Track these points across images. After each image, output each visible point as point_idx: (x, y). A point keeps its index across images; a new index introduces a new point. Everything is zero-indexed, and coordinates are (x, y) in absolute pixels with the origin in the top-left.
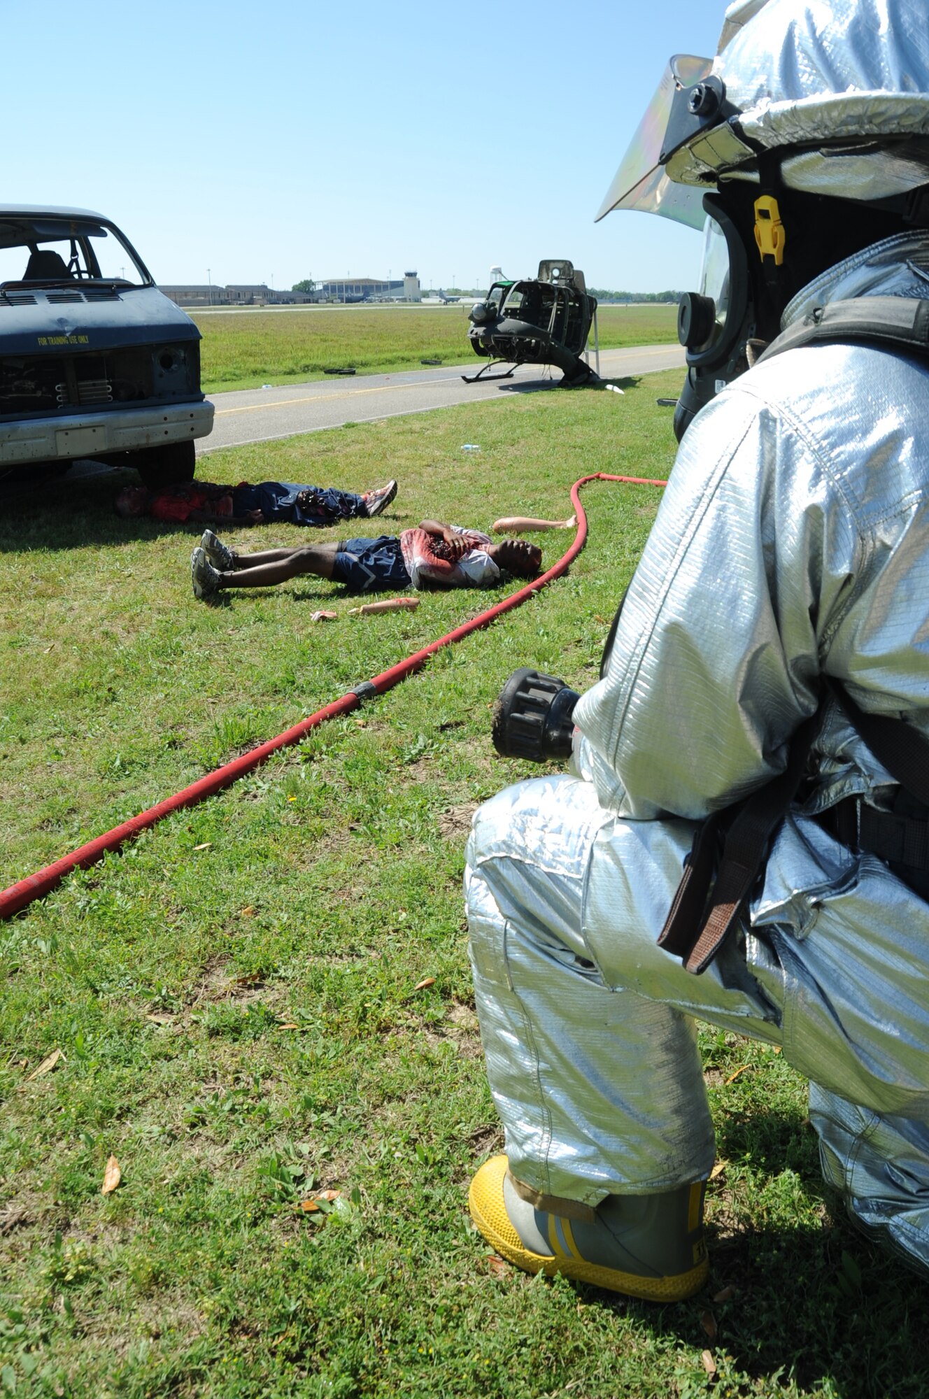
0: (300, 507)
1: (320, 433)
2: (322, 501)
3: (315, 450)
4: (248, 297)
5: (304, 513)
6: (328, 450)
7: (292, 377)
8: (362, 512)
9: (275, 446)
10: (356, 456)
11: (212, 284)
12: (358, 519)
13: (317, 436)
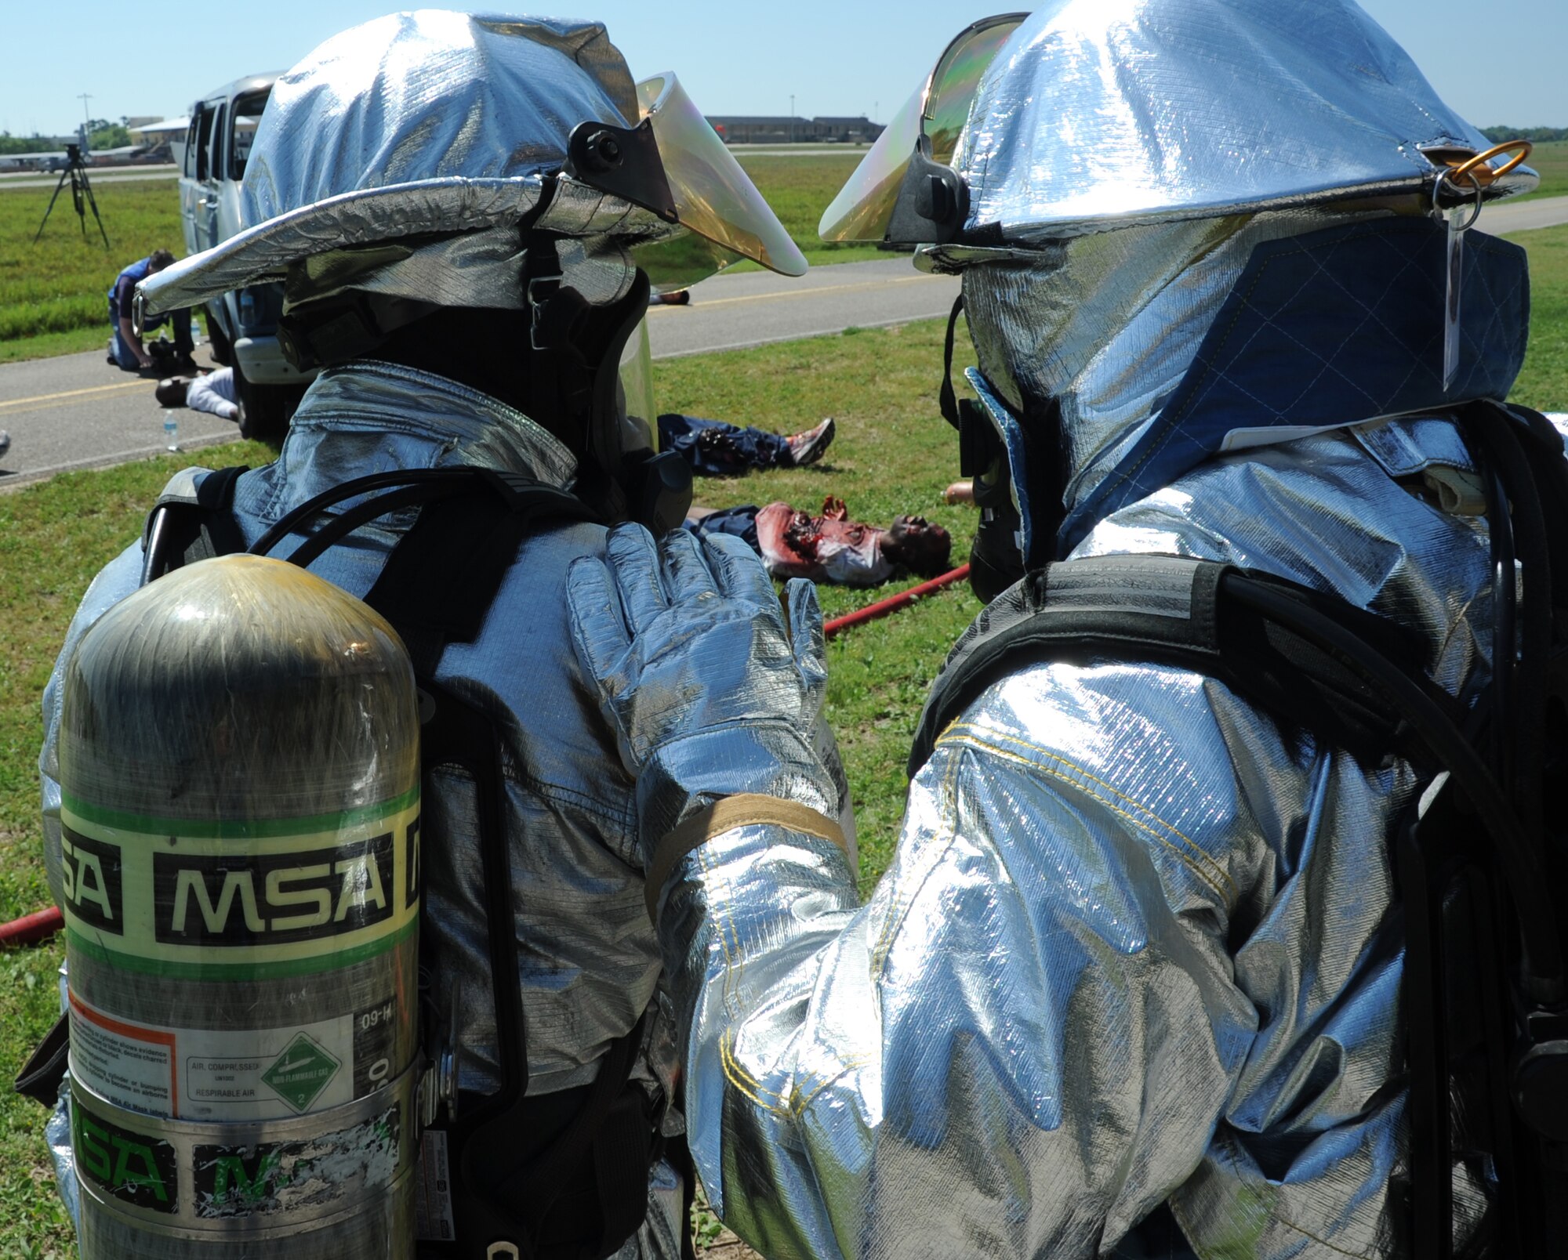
0: (701, 450)
1: (801, 342)
2: (732, 444)
3: (783, 364)
4: (841, 132)
5: (707, 459)
6: (802, 367)
7: (831, 254)
8: (786, 460)
9: (732, 358)
10: (830, 377)
11: (796, 115)
12: (777, 469)
13: (795, 346)
